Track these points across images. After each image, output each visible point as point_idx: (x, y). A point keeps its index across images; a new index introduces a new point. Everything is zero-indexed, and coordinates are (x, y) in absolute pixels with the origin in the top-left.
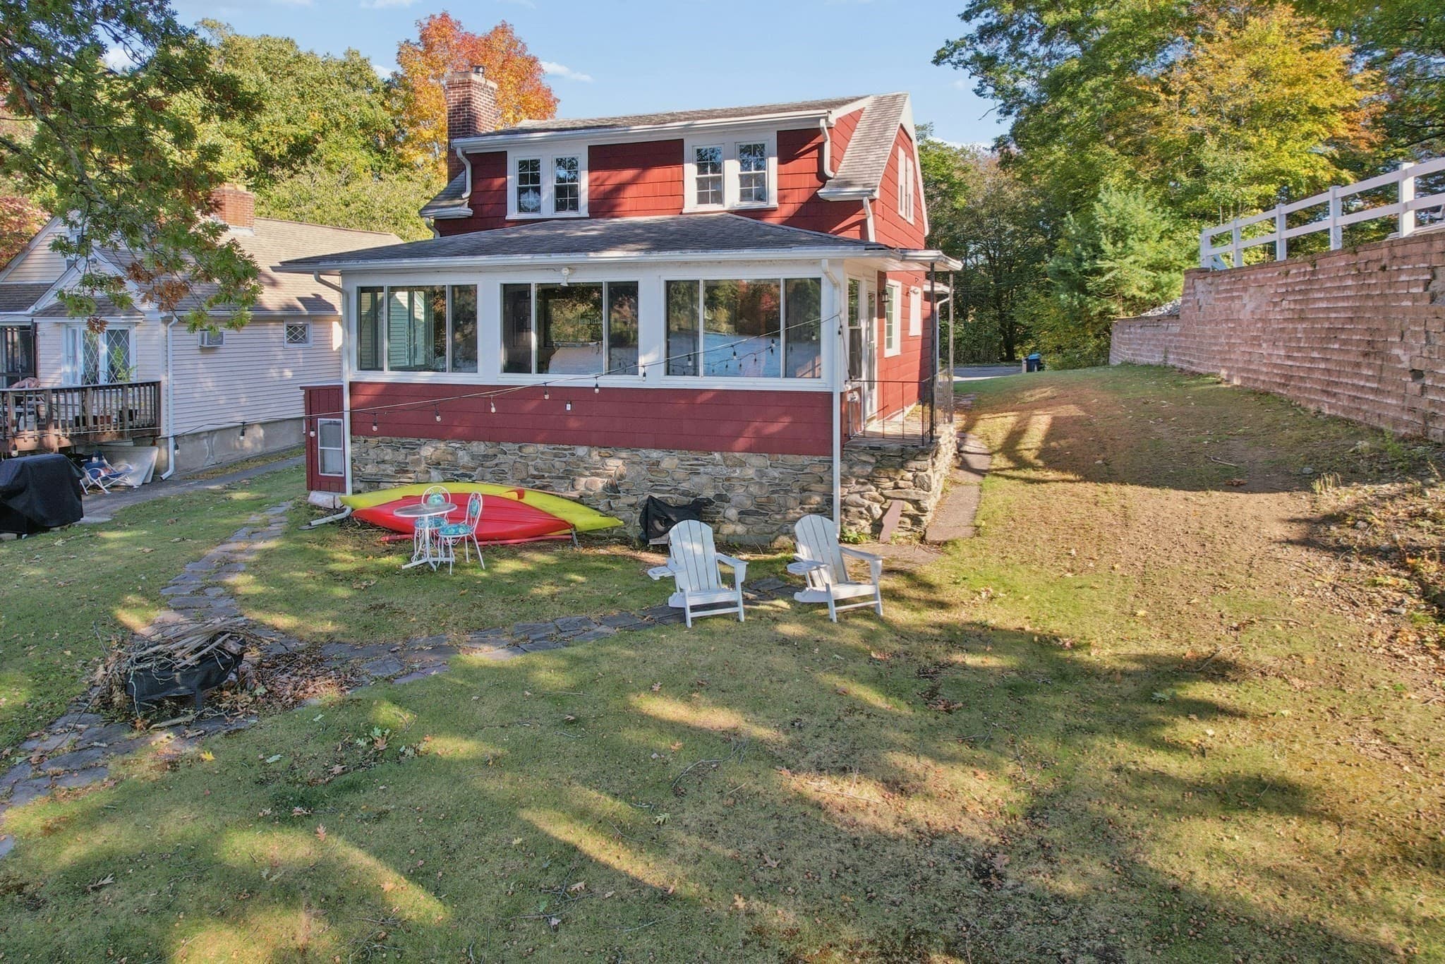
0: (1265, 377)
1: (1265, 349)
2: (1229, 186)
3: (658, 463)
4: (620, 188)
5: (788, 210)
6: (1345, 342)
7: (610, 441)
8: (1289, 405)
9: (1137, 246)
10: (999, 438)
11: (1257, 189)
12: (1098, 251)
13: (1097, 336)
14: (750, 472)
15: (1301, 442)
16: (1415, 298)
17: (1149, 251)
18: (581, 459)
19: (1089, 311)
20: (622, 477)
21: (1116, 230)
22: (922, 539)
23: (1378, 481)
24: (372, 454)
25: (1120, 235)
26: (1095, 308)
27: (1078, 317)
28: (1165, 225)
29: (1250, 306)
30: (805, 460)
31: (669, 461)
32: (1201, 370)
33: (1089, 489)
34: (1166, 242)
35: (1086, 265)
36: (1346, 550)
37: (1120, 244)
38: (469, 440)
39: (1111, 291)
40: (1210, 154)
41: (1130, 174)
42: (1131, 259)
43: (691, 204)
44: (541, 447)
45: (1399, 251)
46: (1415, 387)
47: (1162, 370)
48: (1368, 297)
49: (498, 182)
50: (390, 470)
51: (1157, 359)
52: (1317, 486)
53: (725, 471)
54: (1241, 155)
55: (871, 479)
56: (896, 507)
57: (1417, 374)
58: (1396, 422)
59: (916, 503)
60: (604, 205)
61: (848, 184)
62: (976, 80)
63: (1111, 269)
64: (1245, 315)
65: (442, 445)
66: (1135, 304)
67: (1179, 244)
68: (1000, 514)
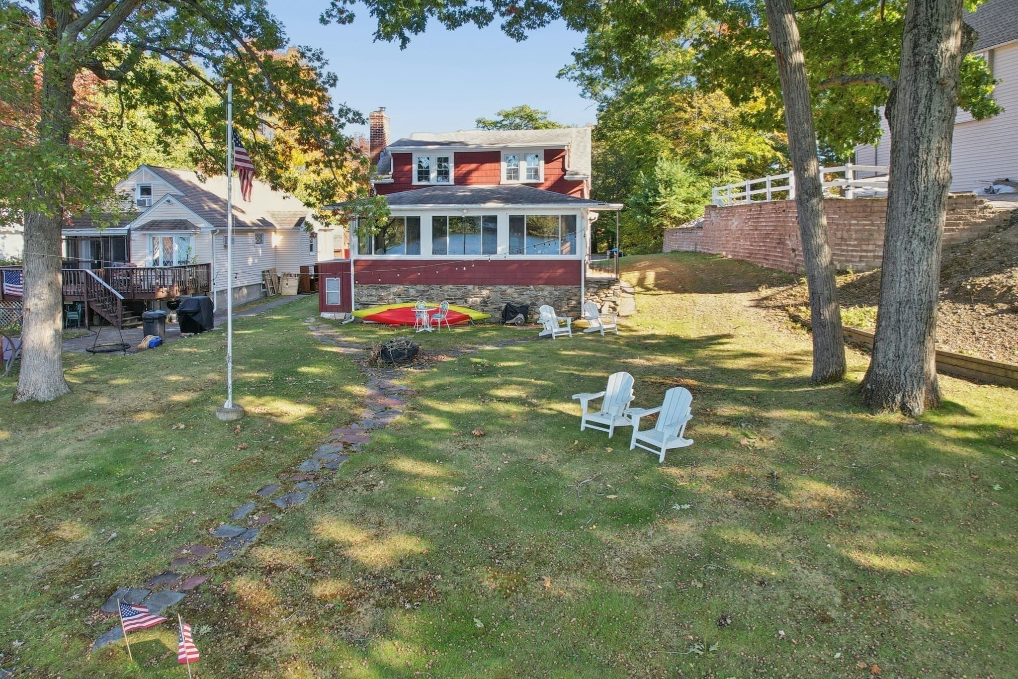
0: (742, 254)
1: (742, 242)
2: (723, 160)
3: (505, 291)
4: (470, 172)
5: (548, 184)
6: (771, 239)
7: (482, 283)
8: (751, 264)
9: (677, 190)
10: (634, 281)
11: (737, 161)
12: (657, 193)
13: (656, 238)
14: (546, 293)
15: (755, 276)
16: (793, 223)
17: (683, 193)
18: (470, 291)
19: (652, 224)
20: (489, 297)
21: (666, 182)
22: (618, 315)
23: (779, 286)
24: (365, 292)
25: (668, 184)
26: (655, 222)
27: (646, 228)
28: (692, 179)
29: (736, 224)
30: (569, 287)
31: (510, 290)
32: (714, 252)
33: (679, 296)
34: (692, 188)
35: (651, 200)
36: (768, 307)
37: (669, 189)
38: (415, 284)
39: (663, 214)
40: (714, 142)
41: (672, 150)
42: (674, 197)
43: (504, 181)
44: (451, 286)
45: (789, 204)
46: (793, 255)
47: (694, 253)
48: (779, 221)
49: (407, 168)
50: (375, 299)
51: (692, 248)
52: (760, 289)
53: (535, 293)
54: (728, 144)
55: (596, 294)
56: (607, 304)
57: (794, 250)
58: (787, 268)
59: (614, 302)
60: (462, 180)
61: (576, 174)
62: (581, 88)
63: (664, 203)
64: (733, 227)
65: (402, 287)
66: (677, 221)
67: (698, 189)
68: (646, 306)
